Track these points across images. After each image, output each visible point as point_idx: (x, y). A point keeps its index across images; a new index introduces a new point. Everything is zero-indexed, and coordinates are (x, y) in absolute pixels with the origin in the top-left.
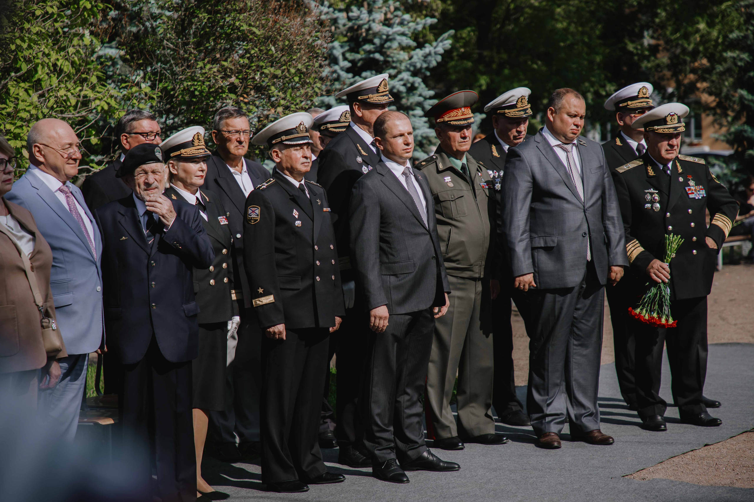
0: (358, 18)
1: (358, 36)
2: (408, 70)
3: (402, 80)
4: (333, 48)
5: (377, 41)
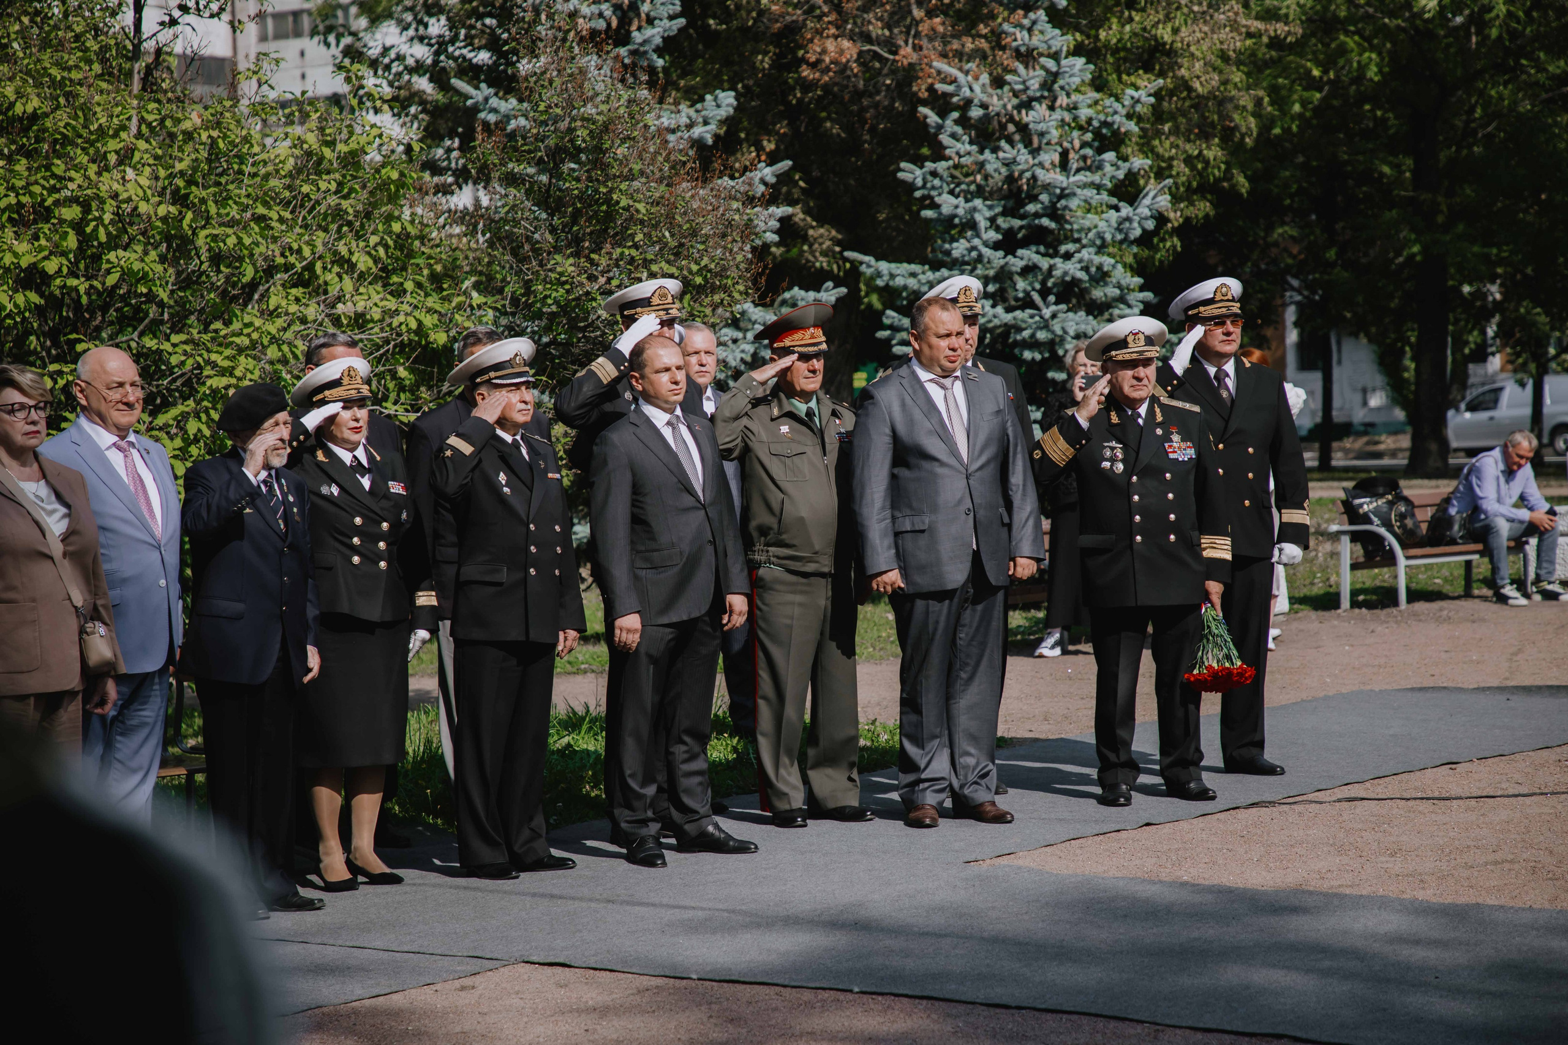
0: (1014, 161)
1: (1018, 192)
2: (1092, 244)
4: (975, 209)
5: (1046, 197)
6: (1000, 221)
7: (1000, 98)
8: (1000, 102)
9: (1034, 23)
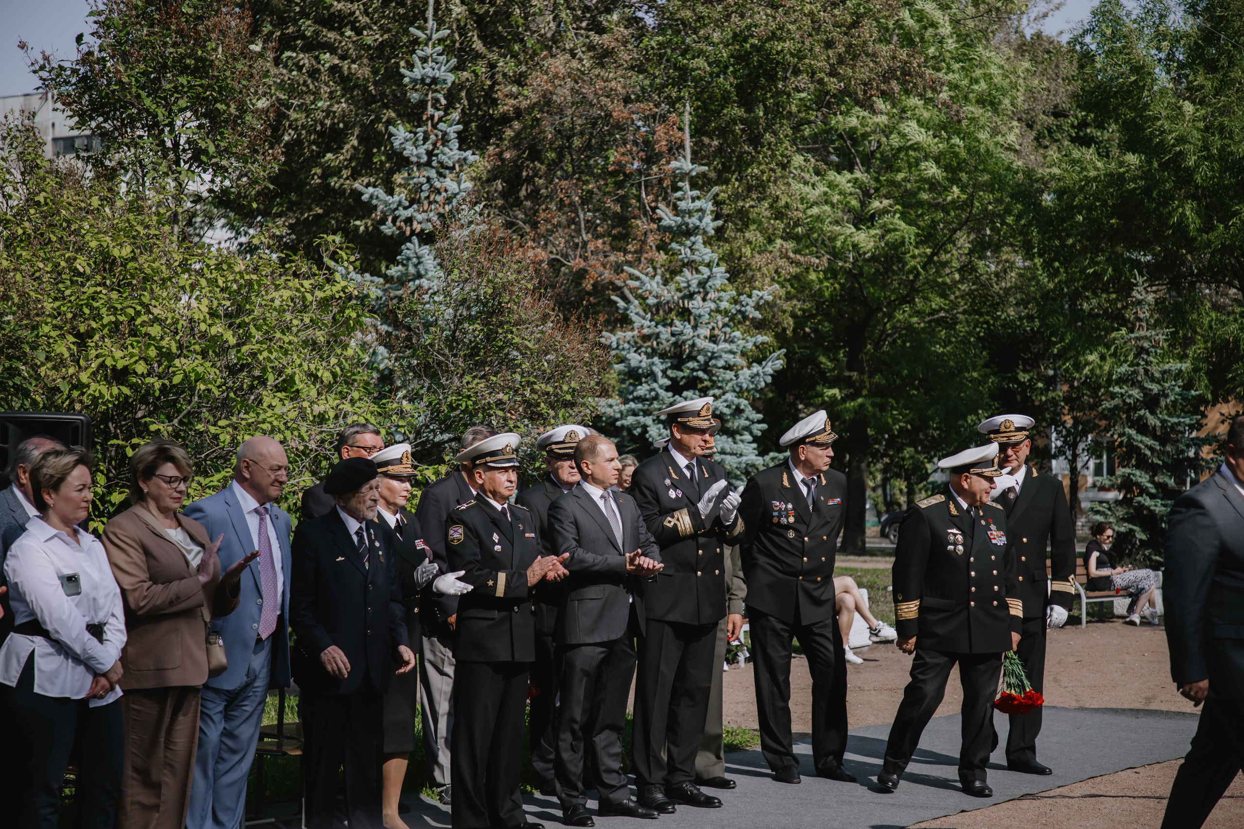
0: (681, 333)
1: (681, 354)
2: (734, 391)
3: (726, 401)
4: (653, 364)
5: (701, 358)
6: (669, 372)
7: (669, 292)
8: (669, 294)
9: (694, 243)
